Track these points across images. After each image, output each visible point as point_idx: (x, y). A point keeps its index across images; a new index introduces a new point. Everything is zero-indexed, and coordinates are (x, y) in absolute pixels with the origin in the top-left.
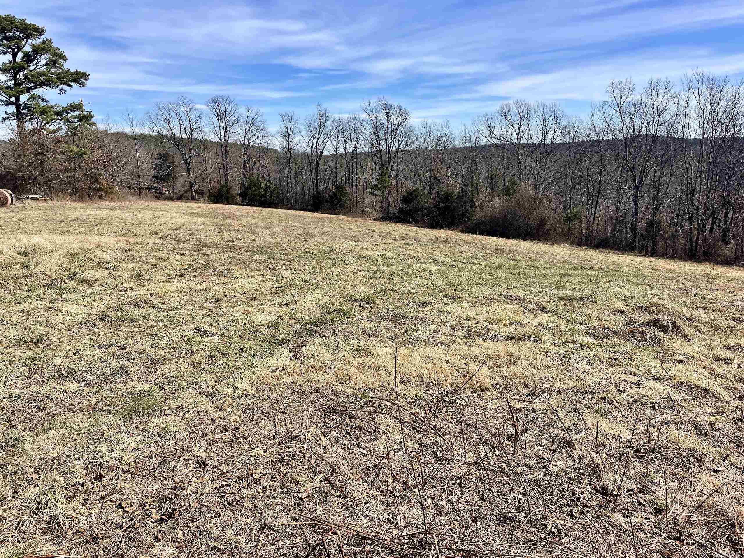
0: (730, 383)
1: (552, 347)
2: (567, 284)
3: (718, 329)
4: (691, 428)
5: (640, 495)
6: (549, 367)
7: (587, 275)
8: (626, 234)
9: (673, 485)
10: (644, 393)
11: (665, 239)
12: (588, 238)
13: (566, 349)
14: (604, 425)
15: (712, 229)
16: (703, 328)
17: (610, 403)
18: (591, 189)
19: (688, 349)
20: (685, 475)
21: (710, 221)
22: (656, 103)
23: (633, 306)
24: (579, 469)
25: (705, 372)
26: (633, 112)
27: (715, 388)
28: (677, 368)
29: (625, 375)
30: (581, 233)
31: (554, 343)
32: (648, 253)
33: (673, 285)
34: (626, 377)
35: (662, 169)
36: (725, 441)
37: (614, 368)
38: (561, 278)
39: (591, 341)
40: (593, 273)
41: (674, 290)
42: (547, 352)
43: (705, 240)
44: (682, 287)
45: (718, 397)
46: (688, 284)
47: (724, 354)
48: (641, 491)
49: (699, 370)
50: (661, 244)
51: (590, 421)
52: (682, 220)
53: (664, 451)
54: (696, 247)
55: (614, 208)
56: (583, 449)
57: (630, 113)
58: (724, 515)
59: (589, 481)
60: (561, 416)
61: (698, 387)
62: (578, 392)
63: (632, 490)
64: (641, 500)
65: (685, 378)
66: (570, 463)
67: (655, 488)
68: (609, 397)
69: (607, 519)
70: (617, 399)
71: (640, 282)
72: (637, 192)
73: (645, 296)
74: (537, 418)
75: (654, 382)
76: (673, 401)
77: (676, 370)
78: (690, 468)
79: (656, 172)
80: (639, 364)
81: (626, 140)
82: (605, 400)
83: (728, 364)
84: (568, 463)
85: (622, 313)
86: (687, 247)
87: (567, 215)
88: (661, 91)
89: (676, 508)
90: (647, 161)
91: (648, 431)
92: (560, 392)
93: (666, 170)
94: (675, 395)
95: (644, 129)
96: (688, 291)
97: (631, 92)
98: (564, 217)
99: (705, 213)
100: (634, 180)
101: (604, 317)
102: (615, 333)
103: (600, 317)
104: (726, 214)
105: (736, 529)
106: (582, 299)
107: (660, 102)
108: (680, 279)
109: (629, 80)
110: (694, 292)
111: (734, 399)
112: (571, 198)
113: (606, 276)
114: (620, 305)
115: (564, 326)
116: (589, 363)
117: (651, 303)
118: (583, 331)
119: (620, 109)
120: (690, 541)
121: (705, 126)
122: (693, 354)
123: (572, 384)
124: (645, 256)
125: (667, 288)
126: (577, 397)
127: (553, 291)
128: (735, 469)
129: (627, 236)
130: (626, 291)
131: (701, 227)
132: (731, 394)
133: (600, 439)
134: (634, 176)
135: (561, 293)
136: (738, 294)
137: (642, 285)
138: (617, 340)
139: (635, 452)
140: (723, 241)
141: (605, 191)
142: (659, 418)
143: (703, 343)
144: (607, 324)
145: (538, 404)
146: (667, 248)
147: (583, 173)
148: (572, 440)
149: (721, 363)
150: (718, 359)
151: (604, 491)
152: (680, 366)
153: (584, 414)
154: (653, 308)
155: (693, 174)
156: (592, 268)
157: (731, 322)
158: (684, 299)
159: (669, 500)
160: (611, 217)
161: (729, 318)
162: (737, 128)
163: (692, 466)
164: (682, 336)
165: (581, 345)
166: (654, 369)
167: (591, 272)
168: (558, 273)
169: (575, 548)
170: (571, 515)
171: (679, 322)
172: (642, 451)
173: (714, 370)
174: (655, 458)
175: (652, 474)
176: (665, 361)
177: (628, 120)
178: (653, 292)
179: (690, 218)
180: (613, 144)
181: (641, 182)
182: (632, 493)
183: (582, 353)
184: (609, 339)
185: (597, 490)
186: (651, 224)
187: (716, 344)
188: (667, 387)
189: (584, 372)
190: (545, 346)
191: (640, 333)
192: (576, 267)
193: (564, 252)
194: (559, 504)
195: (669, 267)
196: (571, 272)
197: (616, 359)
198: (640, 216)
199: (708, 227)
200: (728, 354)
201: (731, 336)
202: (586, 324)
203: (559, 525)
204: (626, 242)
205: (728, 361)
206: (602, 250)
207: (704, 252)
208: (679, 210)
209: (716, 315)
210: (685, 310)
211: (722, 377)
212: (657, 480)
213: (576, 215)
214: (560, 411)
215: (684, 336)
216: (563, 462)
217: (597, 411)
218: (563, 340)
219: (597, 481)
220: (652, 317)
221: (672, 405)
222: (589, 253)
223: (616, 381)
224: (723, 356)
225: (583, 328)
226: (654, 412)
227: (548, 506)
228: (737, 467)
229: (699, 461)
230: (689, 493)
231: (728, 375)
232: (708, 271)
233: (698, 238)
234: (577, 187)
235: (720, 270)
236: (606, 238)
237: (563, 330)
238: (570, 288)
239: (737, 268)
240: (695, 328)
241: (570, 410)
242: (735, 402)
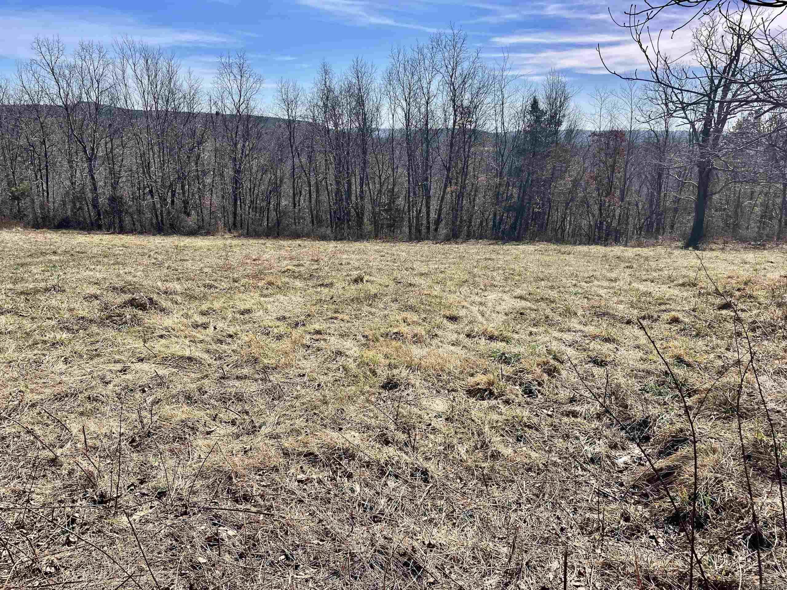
0: (209, 346)
1: (16, 354)
2: (26, 275)
3: (192, 298)
4: (182, 398)
5: (142, 486)
6: (16, 380)
7: (50, 261)
8: (89, 211)
9: (171, 462)
10: (131, 379)
11: (131, 215)
12: (45, 218)
13: (36, 352)
14: (92, 425)
15: (173, 202)
16: (179, 299)
17: (96, 400)
18: (37, 162)
19: (168, 322)
20: (183, 447)
21: (170, 194)
22: (91, 67)
23: (107, 290)
24: (71, 485)
25: (187, 342)
26: (68, 75)
27: (197, 354)
28: (160, 343)
29: (109, 365)
30: (35, 213)
31: (19, 349)
32: (117, 230)
33: (146, 261)
34: (111, 366)
35: (112, 140)
36: (212, 401)
37: (96, 360)
38: (17, 269)
39: (64, 336)
40: (57, 258)
41: (147, 266)
42: (11, 362)
43: (169, 213)
44: (154, 261)
45: (201, 363)
46: (160, 258)
47: (200, 319)
48: (142, 482)
49: (180, 341)
50: (127, 220)
51: (75, 428)
52: (144, 194)
53: (160, 431)
54: (162, 221)
55: (68, 183)
56: (71, 462)
57: (65, 76)
58: (221, 472)
59: (84, 495)
60: (39, 433)
61: (182, 357)
62: (56, 399)
63: (132, 485)
64: (144, 491)
65: (168, 352)
66: (58, 483)
67: (156, 472)
68: (94, 393)
69: (111, 528)
70: (104, 393)
71: (112, 262)
72: (90, 164)
73: (118, 276)
74: (7, 447)
75: (140, 363)
76: (161, 378)
77: (159, 346)
78: (186, 439)
79: (106, 143)
80: (122, 349)
81: (66, 107)
82: (89, 398)
83: (205, 328)
84: (56, 485)
85: (96, 297)
86: (154, 221)
87: (11, 193)
88: (95, 56)
89: (179, 483)
90: (95, 132)
91: (140, 417)
92: (33, 405)
93: (117, 142)
94: (162, 371)
95: (84, 95)
96: (160, 265)
97: (61, 52)
98: (10, 196)
99: (163, 186)
100: (85, 152)
101: (76, 307)
102: (91, 321)
103: (72, 306)
104: (183, 187)
105: (234, 480)
106: (47, 290)
107: (96, 67)
108: (152, 254)
109: (56, 38)
110: (166, 265)
111: (215, 360)
112: (13, 173)
113: (74, 260)
114: (93, 290)
115: (28, 325)
116: (66, 361)
117: (125, 283)
118: (53, 326)
119: (52, 70)
120: (196, 510)
121: (146, 98)
122: (173, 326)
123: (48, 391)
124: (113, 233)
125: (140, 264)
126: (57, 404)
127: (8, 287)
128: (225, 424)
129: (90, 214)
130: (98, 273)
131: (163, 200)
132: (212, 356)
133: (90, 442)
134: (85, 148)
135: (19, 287)
136: (206, 262)
137: (113, 264)
138: (94, 328)
139: (130, 443)
140: (185, 212)
141: (54, 164)
142: (150, 400)
143: (181, 313)
144: (81, 313)
145: (7, 429)
146: (134, 224)
147: (23, 142)
148: (57, 457)
149: (199, 328)
150: (196, 326)
151: (103, 499)
152: (163, 341)
153: (68, 422)
154: (129, 287)
155: (145, 147)
156: (55, 253)
157: (202, 289)
158: (158, 274)
159: (171, 479)
160: (67, 193)
161: (200, 285)
162: (176, 103)
163: (187, 436)
164: (161, 311)
165: (54, 344)
166: (138, 350)
167: (54, 258)
168: (12, 263)
169: (79, 578)
170: (68, 543)
171: (155, 297)
172: (137, 439)
173: (194, 337)
174: (152, 441)
175: (151, 459)
176: (148, 339)
177: (64, 84)
178: (126, 271)
179: (151, 192)
180: (52, 109)
181: (93, 154)
182: (133, 488)
183: (55, 353)
184: (85, 330)
185: (94, 502)
186: (113, 199)
187: (192, 311)
188: (153, 365)
189: (61, 374)
190: (6, 355)
191: (119, 315)
192: (36, 254)
193: (16, 237)
194: (51, 536)
195: (139, 243)
196: (29, 260)
197: (96, 350)
198: (100, 191)
199: (169, 200)
200: (204, 319)
201: (204, 302)
202: (56, 318)
203: (55, 561)
204: (91, 220)
205: (205, 326)
206: (65, 231)
207: (170, 224)
208: (139, 183)
209: (189, 284)
210: (159, 284)
211: (201, 342)
212: (157, 464)
213: (23, 194)
214: (36, 428)
215: (163, 310)
216: (49, 486)
217: (82, 414)
218: (30, 342)
219: (94, 491)
220: (128, 297)
221: (161, 382)
222: (48, 236)
223: (99, 373)
224: (200, 322)
225: (53, 323)
226: (144, 394)
227: (38, 546)
228: (226, 422)
229: (193, 429)
230: (189, 463)
231: (208, 339)
232: (176, 243)
233: (162, 211)
234: (19, 159)
235: (187, 241)
236: (67, 217)
237: (28, 330)
238: (30, 279)
239: (202, 237)
240: (171, 300)
241: (50, 422)
242: (215, 362)
